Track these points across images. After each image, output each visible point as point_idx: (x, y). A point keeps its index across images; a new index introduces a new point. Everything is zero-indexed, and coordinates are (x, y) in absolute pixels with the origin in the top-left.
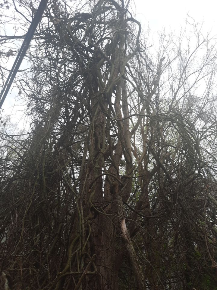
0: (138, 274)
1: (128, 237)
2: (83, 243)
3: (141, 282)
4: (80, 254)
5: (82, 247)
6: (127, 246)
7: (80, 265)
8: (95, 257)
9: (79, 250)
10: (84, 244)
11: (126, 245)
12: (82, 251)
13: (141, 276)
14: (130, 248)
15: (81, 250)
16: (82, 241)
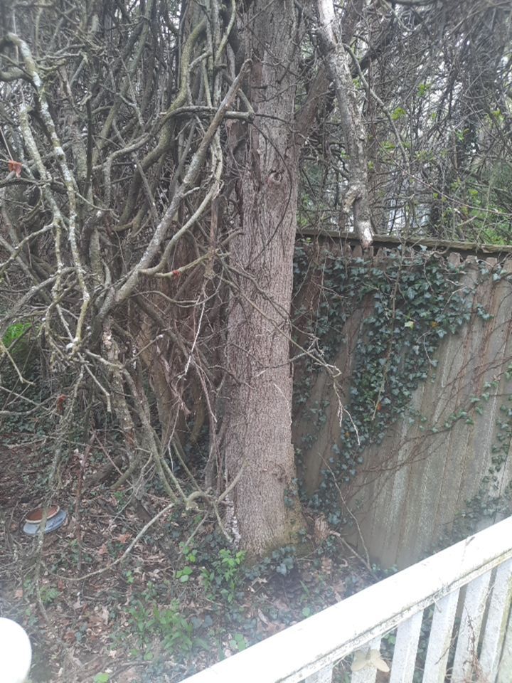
0: (352, 125)
1: (336, 37)
2: (217, 42)
3: (357, 143)
4: (211, 67)
5: (215, 48)
6: (332, 61)
7: (212, 93)
8: (248, 65)
9: (207, 57)
10: (219, 45)
11: (330, 58)
12: (214, 59)
13: (359, 129)
14: (339, 65)
15: (211, 57)
16: (212, 33)
